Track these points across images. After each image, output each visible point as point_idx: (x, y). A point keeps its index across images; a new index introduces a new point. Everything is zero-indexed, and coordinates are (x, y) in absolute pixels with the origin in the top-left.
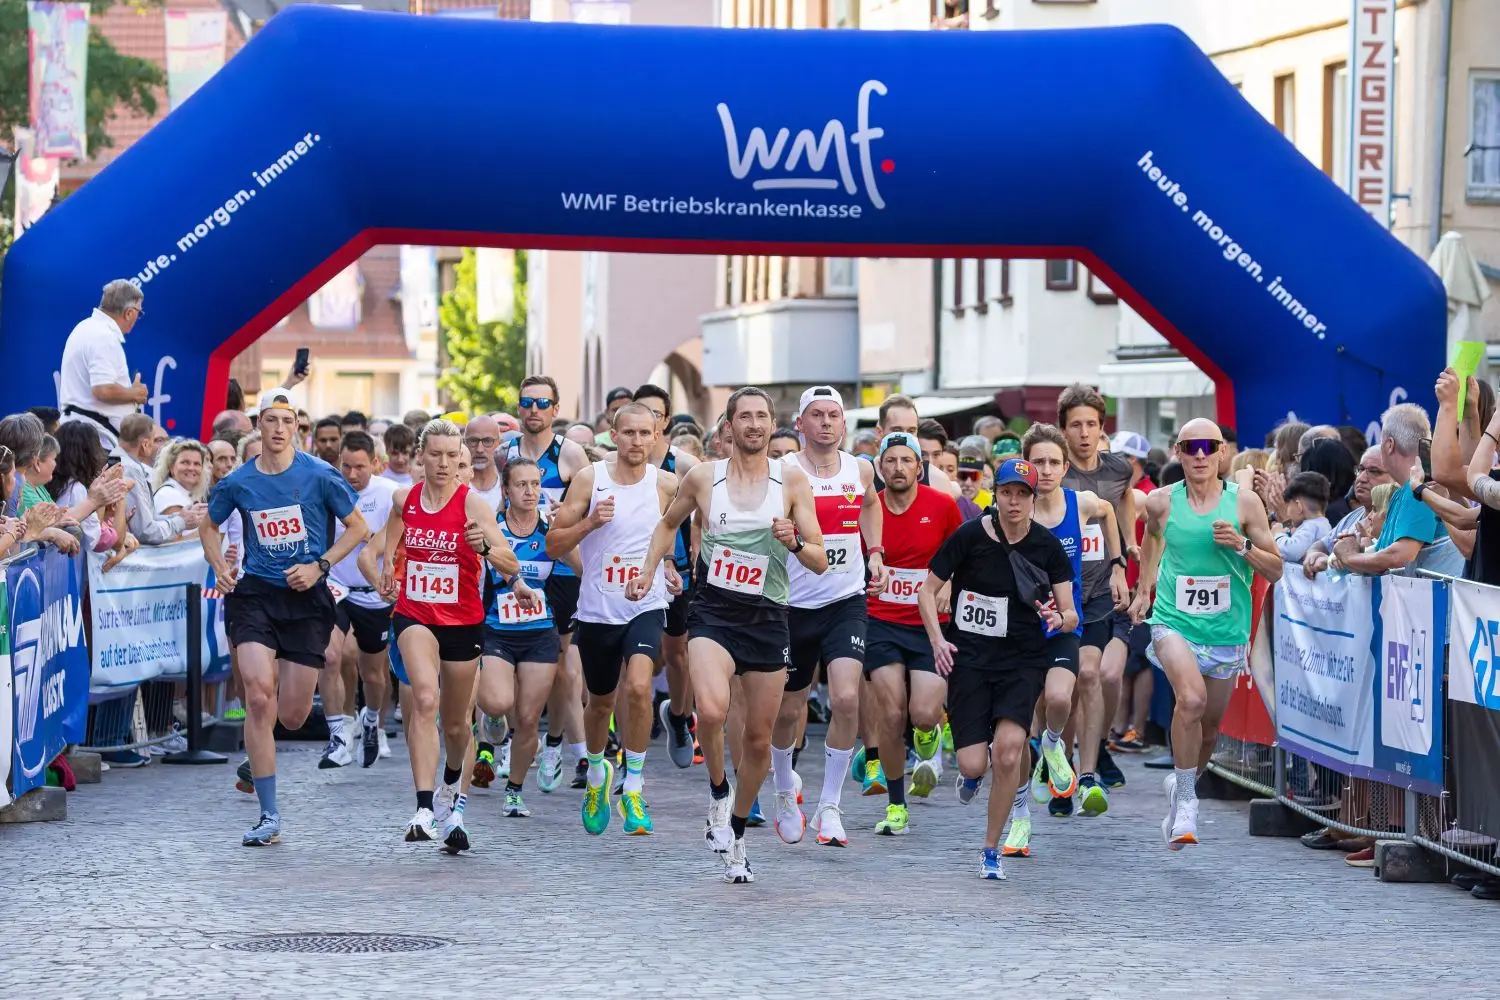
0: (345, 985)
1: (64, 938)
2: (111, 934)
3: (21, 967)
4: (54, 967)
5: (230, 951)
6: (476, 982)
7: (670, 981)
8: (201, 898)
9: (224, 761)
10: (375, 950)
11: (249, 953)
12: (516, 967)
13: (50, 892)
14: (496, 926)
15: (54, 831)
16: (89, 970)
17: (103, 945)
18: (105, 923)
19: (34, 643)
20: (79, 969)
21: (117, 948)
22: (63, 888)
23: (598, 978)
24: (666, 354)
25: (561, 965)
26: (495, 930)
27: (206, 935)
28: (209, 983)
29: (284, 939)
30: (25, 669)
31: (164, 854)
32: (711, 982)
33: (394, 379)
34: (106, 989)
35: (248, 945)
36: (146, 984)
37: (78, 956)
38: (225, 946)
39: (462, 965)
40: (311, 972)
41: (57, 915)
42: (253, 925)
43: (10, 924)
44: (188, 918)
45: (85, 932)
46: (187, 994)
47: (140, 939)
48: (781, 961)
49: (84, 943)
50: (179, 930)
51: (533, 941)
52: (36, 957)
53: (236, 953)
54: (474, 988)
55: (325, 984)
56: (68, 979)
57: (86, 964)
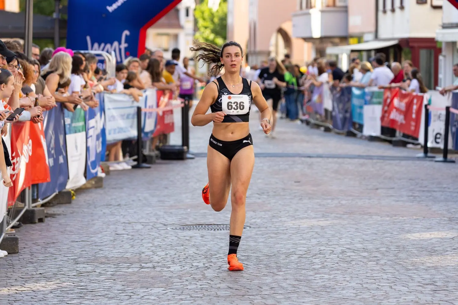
0: (218, 241)
1: (117, 226)
2: (133, 225)
3: (106, 236)
4: (117, 236)
5: (174, 230)
6: (264, 240)
7: (329, 239)
8: (159, 213)
9: (149, 168)
10: (224, 230)
11: (181, 231)
12: (274, 235)
13: (107, 211)
14: (263, 222)
15: (99, 191)
16: (129, 236)
17: (131, 228)
18: (130, 221)
19: (93, 127)
20: (126, 236)
21: (136, 229)
22: (110, 210)
23: (304, 239)
24: (277, 27)
25: (291, 234)
26: (263, 223)
27: (165, 225)
28: (172, 241)
29: (192, 226)
30: (91, 136)
31: (140, 198)
32: (343, 240)
33: (176, 37)
34: (138, 243)
35: (180, 228)
36: (151, 241)
37: (123, 232)
38: (172, 229)
39: (256, 234)
40: (206, 237)
41: (112, 219)
42: (180, 222)
43: (97, 221)
44: (157, 219)
45: (124, 224)
46: (166, 244)
47: (142, 227)
48: (365, 233)
49: (124, 228)
50: (155, 223)
51: (277, 227)
52: (110, 232)
53: (177, 231)
54: (263, 242)
55: (211, 241)
56: (123, 240)
57: (128, 235)
